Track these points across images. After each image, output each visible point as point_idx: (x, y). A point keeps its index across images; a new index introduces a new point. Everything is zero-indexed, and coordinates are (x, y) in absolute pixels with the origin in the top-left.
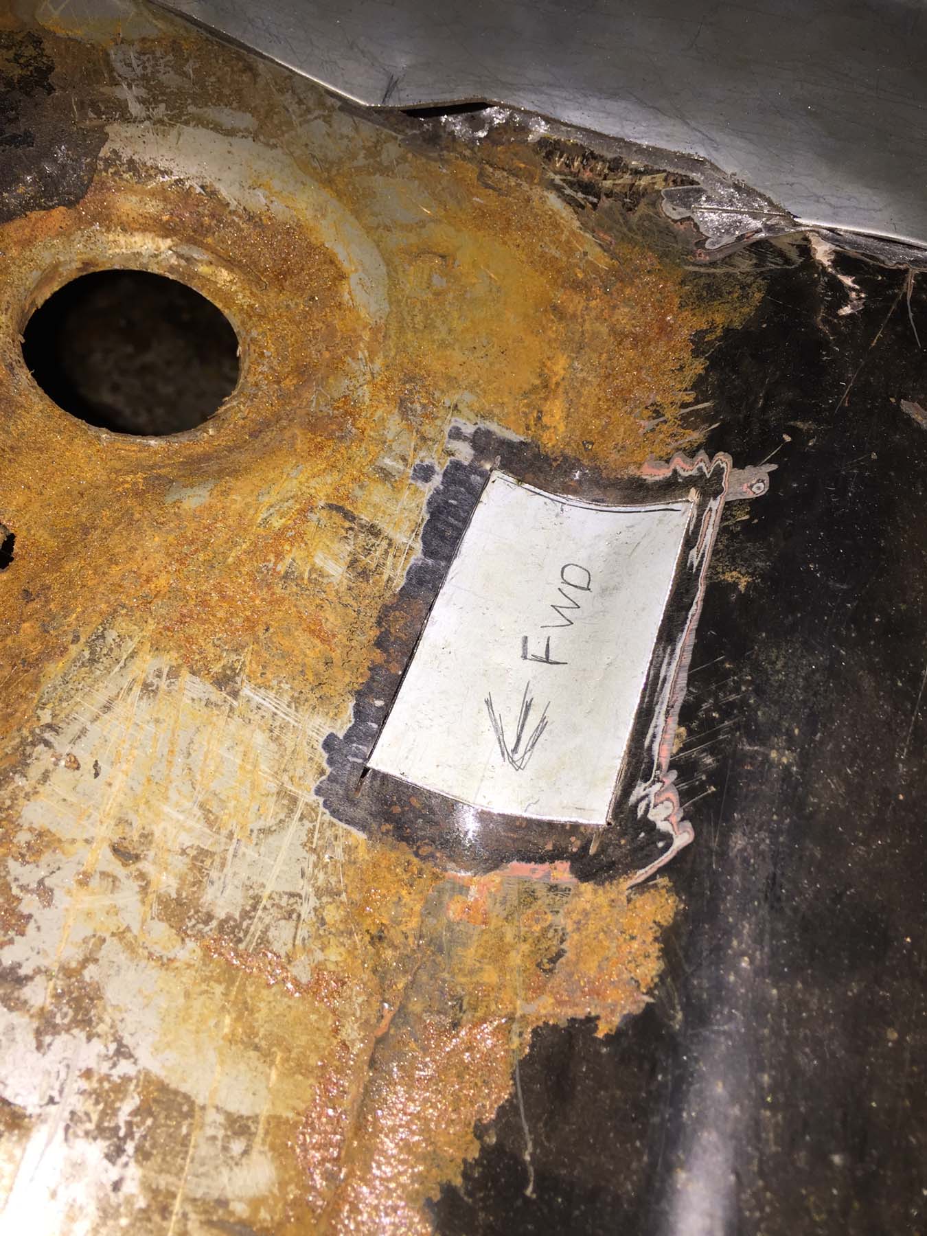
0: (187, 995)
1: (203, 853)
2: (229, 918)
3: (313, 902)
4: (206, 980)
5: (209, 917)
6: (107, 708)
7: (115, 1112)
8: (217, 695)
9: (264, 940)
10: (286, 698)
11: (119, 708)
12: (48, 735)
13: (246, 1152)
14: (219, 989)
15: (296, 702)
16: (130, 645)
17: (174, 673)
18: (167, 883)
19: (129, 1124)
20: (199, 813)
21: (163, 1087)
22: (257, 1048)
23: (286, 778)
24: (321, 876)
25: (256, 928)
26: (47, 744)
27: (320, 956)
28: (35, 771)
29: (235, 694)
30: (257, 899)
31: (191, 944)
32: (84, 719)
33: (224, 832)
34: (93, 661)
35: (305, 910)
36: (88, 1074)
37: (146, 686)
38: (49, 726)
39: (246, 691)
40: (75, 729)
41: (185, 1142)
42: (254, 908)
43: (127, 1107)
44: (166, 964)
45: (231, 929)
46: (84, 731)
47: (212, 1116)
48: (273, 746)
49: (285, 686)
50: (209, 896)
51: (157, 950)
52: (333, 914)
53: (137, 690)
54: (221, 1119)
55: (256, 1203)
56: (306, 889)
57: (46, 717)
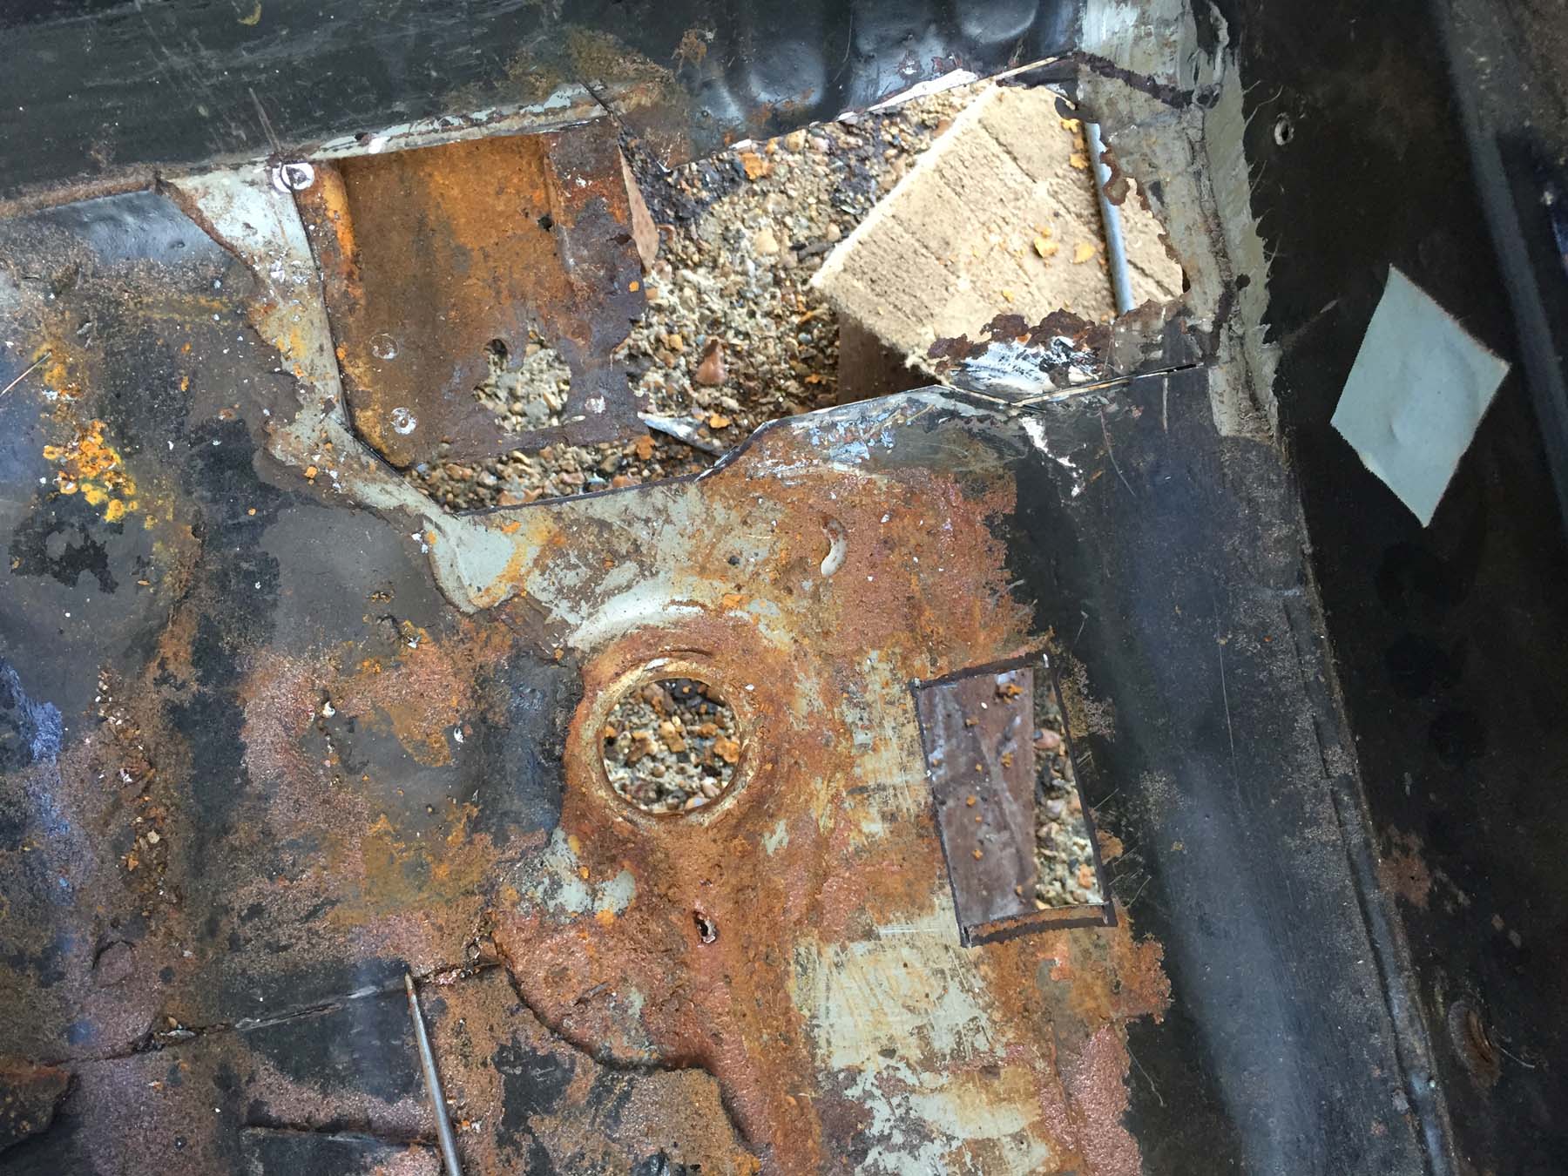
0: (959, 1097)
1: (920, 1028)
2: (952, 1051)
3: (985, 1016)
4: (962, 1085)
5: (944, 1056)
6: (828, 988)
7: (965, 1164)
8: (870, 945)
9: (975, 1049)
10: (903, 920)
11: (834, 986)
12: (814, 1022)
13: (1029, 1146)
14: (971, 1085)
15: (909, 919)
16: (814, 950)
17: (844, 948)
18: (915, 1054)
19: (973, 1165)
20: (905, 1011)
21: (976, 1142)
22: (1005, 1100)
23: (931, 963)
24: (980, 1001)
25: (968, 1046)
26: (818, 1026)
27: (1004, 1040)
28: (822, 1043)
29: (878, 937)
30: (958, 1032)
31: (945, 1073)
32: (823, 1003)
33: (923, 1011)
34: (805, 970)
35: (983, 1022)
36: (942, 1157)
37: (836, 965)
38: (813, 1017)
39: (882, 931)
40: (823, 1009)
41: (1001, 1158)
42: (960, 1038)
43: (968, 1158)
44: (941, 1089)
45: (957, 1054)
46: (827, 1008)
47: (1004, 1140)
48: (915, 951)
49: (898, 914)
50: (937, 1045)
51: (933, 1086)
52: (997, 1016)
53: (834, 969)
54: (1009, 1139)
55: (1046, 1163)
56: (977, 1012)
57: (808, 1014)
